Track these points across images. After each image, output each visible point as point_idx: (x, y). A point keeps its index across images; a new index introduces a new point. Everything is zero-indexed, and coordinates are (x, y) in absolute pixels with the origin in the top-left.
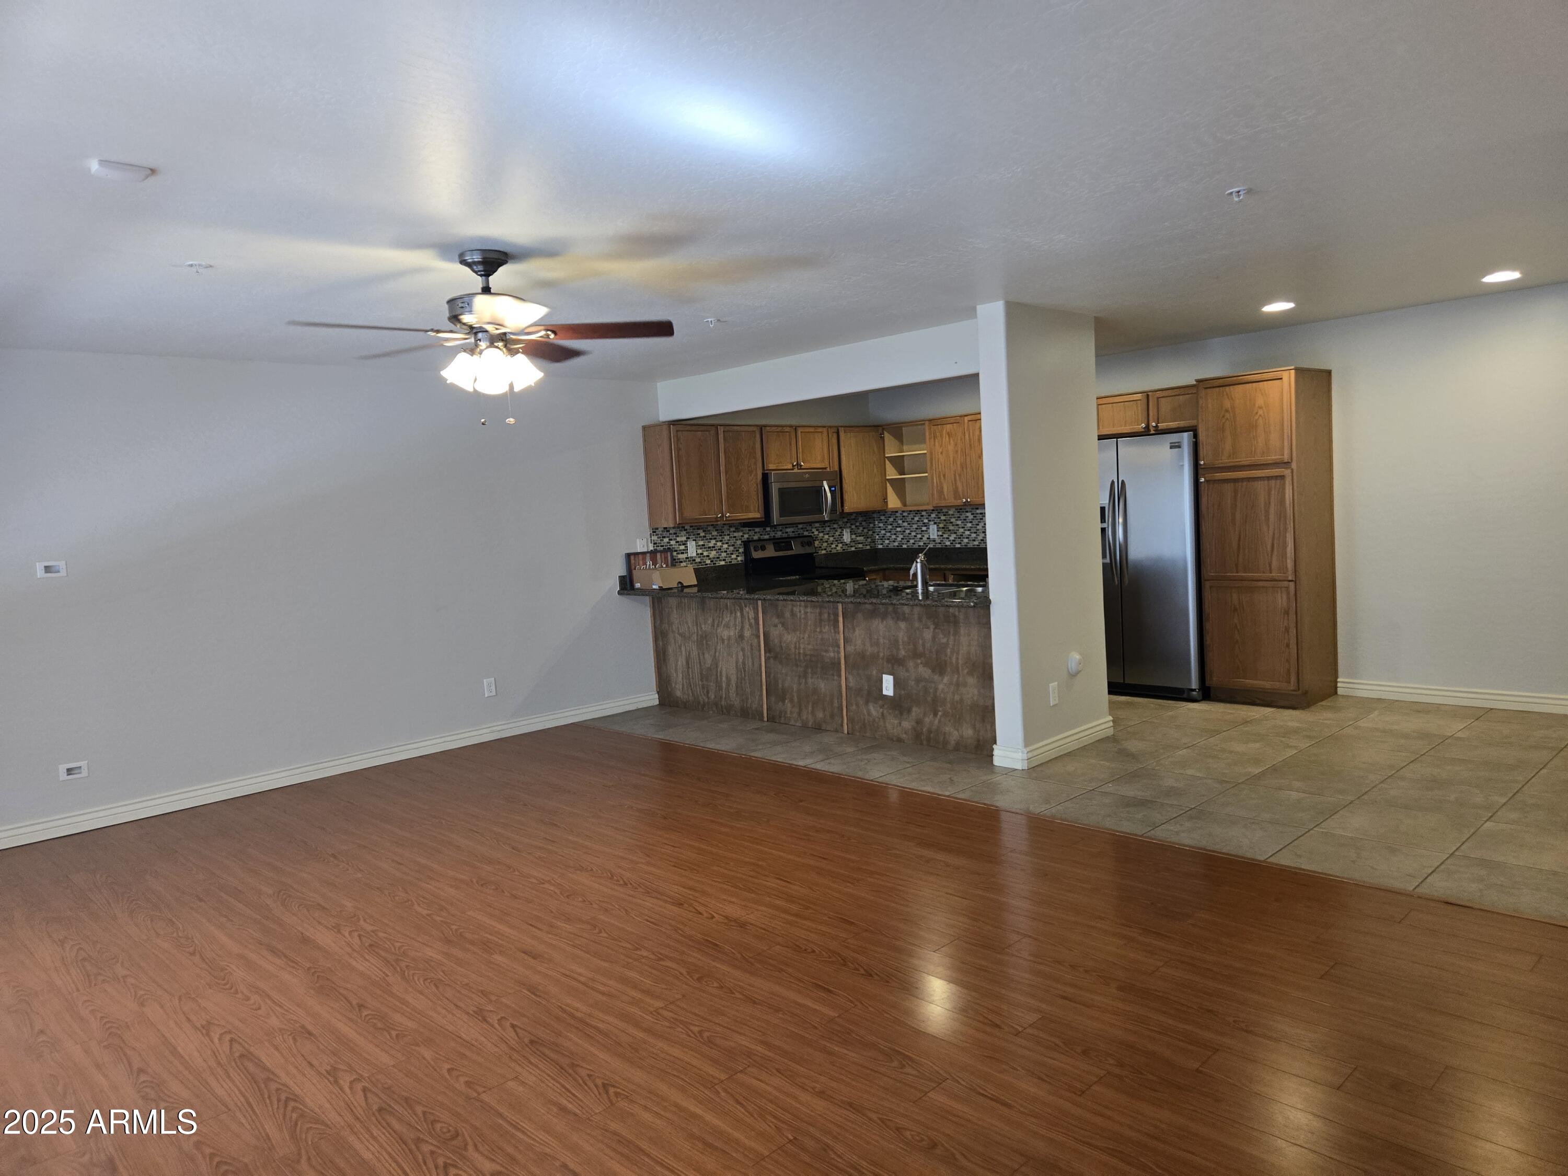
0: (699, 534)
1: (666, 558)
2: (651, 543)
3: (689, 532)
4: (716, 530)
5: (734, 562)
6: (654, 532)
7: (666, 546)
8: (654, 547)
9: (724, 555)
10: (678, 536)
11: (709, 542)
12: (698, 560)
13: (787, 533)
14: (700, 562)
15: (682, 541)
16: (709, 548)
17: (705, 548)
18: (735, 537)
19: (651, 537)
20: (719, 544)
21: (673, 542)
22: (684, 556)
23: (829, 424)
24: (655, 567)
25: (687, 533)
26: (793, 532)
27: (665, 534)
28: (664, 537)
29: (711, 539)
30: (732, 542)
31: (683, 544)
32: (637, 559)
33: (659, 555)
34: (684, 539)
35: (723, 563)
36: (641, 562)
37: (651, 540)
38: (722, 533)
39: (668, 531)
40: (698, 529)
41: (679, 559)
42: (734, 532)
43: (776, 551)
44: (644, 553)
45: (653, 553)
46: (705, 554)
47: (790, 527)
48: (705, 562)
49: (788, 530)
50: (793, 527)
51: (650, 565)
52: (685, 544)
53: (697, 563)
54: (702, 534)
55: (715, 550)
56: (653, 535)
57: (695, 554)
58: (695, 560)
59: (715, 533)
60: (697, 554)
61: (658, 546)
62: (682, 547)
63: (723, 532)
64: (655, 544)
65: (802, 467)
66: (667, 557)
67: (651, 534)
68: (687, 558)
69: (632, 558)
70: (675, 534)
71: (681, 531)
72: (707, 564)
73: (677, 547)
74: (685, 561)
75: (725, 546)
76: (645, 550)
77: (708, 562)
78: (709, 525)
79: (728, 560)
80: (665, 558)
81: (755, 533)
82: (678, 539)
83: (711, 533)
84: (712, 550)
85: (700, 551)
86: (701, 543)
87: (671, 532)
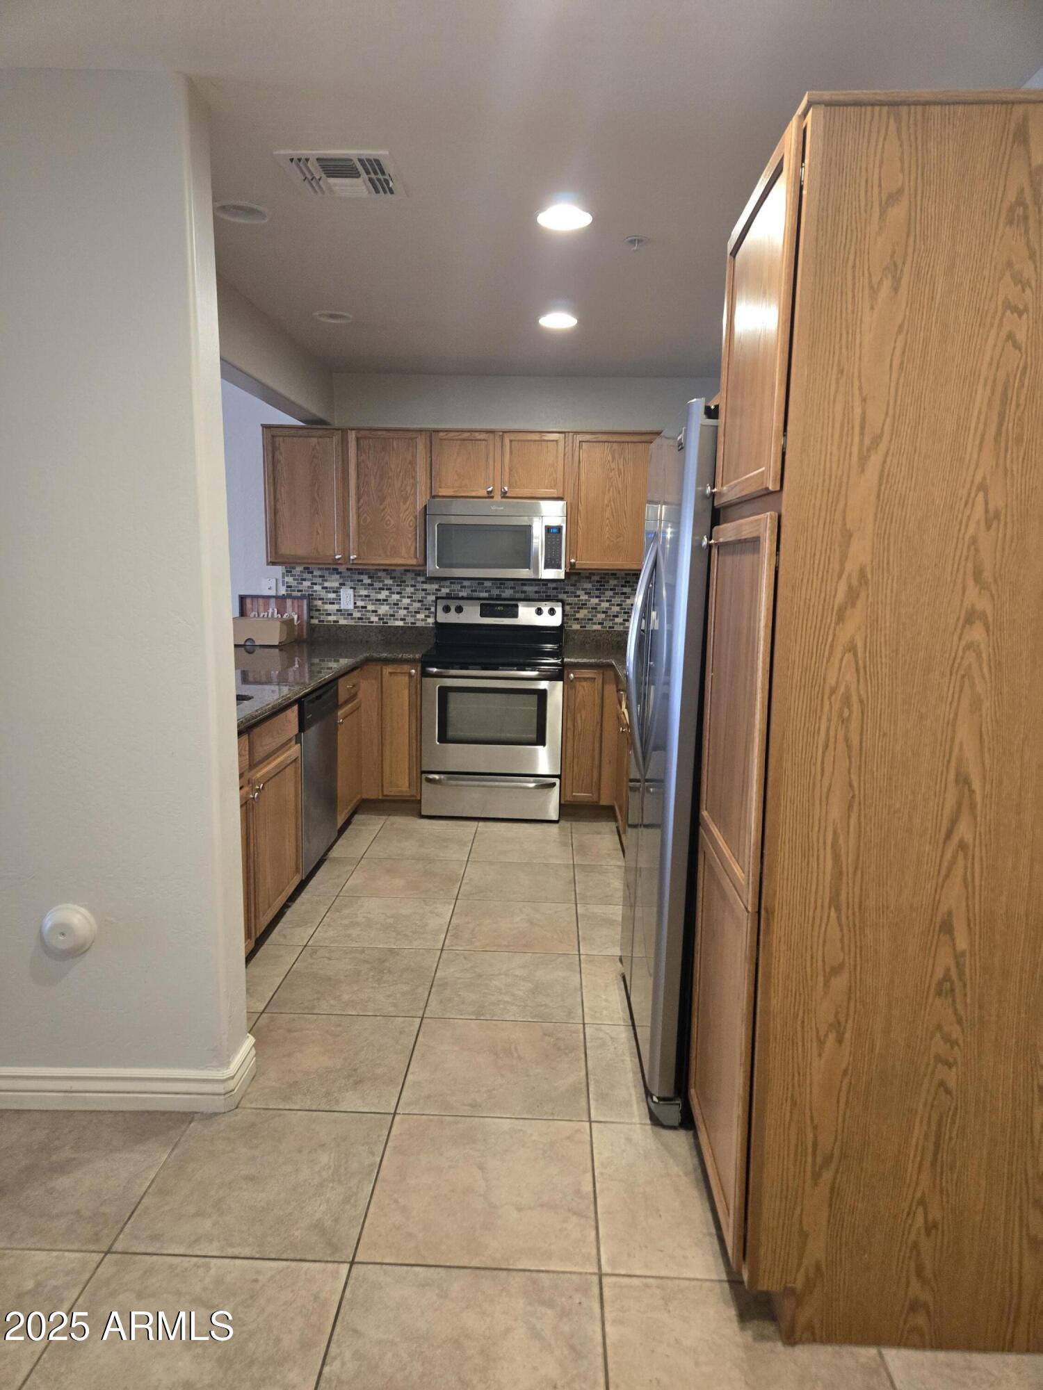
0: (362, 581)
1: (300, 607)
2: (283, 585)
3: (344, 577)
4: (391, 578)
5: (419, 624)
6: (287, 571)
7: (305, 591)
8: (287, 591)
9: (403, 612)
10: (326, 581)
11: (376, 593)
12: (357, 615)
13: (525, 592)
14: (359, 619)
15: (331, 588)
16: (377, 600)
17: (369, 600)
18: (425, 590)
19: (283, 577)
20: (395, 597)
21: (317, 588)
22: (336, 607)
23: (574, 430)
24: (282, 616)
25: (340, 577)
26: (536, 592)
27: (306, 576)
28: (305, 580)
29: (380, 589)
30: (420, 595)
31: (334, 592)
32: (255, 602)
33: (289, 602)
34: (336, 584)
35: (401, 623)
36: (261, 608)
37: (283, 581)
38: (401, 583)
39: (312, 573)
40: (362, 574)
41: (326, 610)
42: (423, 582)
43: (482, 615)
44: (269, 597)
45: (280, 599)
46: (370, 608)
47: (532, 585)
48: (369, 619)
49: (525, 588)
50: (536, 585)
51: (273, 613)
52: (336, 591)
53: (355, 618)
54: (367, 581)
55: (387, 604)
56: (287, 576)
57: (351, 607)
58: (352, 615)
59: (389, 582)
60: (355, 607)
61: (294, 591)
62: (332, 596)
63: (405, 582)
64: (288, 587)
65: (507, 495)
66: (302, 606)
67: (283, 574)
68: (338, 610)
69: (248, 601)
70: (320, 576)
71: (333, 574)
72: (372, 622)
73: (323, 594)
74: (334, 614)
75: (407, 601)
76: (273, 593)
77: (375, 619)
78: (379, 570)
79: (410, 620)
80: (298, 606)
81: (465, 587)
82: (326, 584)
83: (383, 581)
84: (383, 604)
85: (360, 603)
86: (364, 592)
87: (315, 573)
